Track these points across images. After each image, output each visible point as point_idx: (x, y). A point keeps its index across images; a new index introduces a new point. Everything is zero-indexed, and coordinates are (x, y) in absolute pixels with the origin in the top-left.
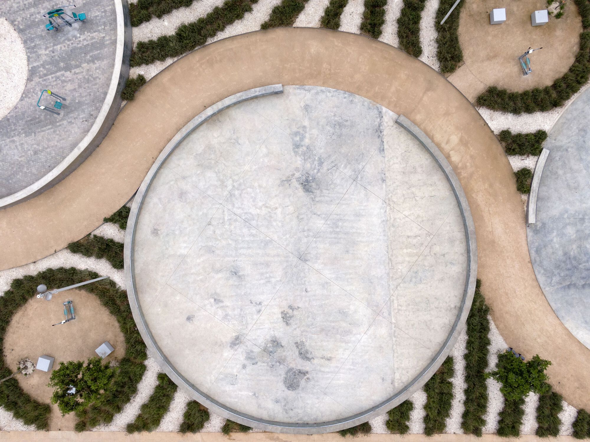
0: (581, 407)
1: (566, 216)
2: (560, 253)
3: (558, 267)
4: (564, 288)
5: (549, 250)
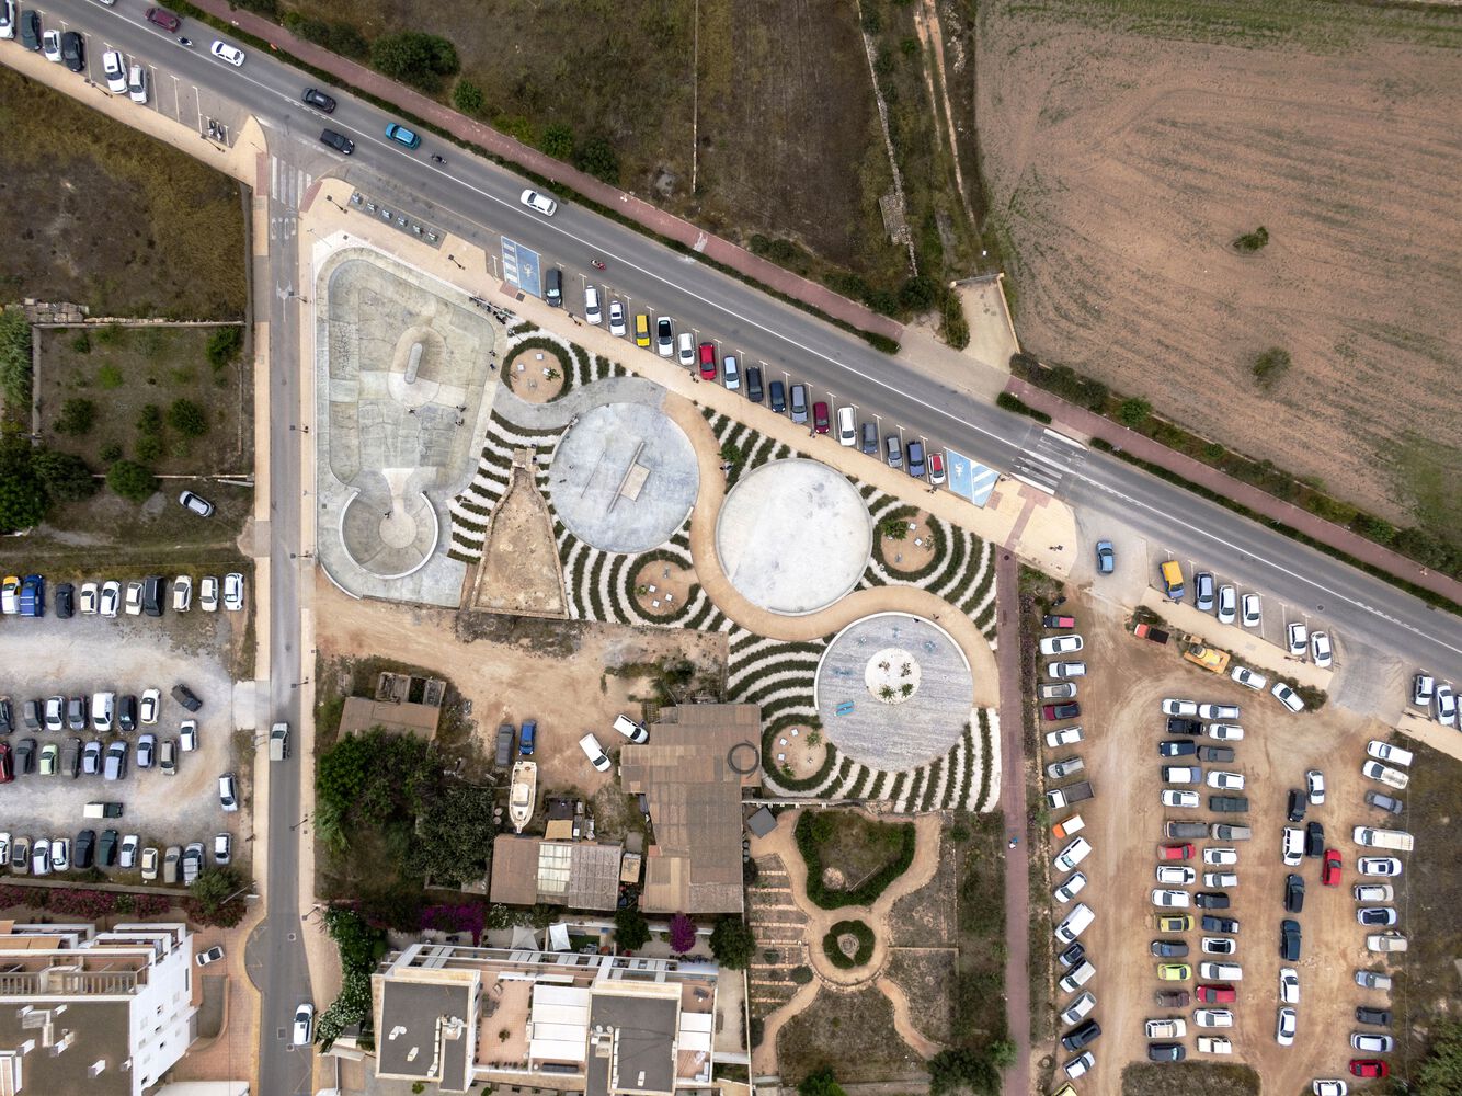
0: (706, 421)
2: (684, 488)
3: (689, 484)
4: (690, 474)
5: (690, 493)
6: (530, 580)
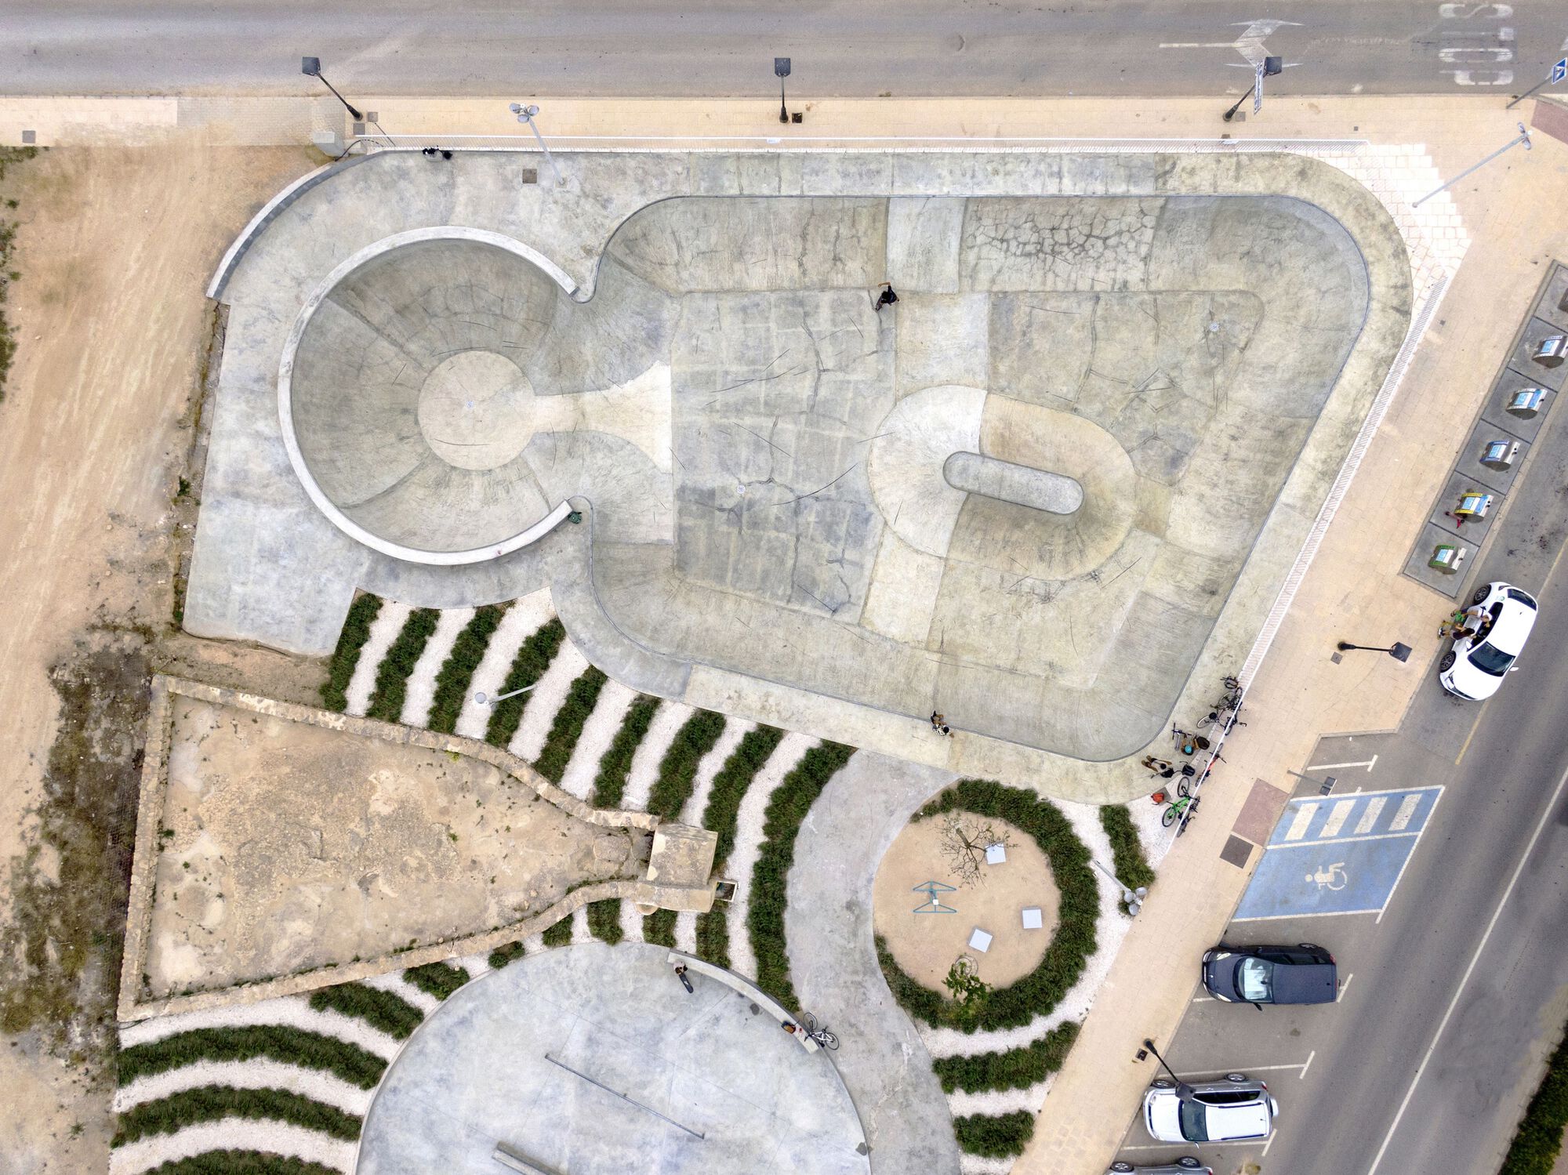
6: (267, 878)
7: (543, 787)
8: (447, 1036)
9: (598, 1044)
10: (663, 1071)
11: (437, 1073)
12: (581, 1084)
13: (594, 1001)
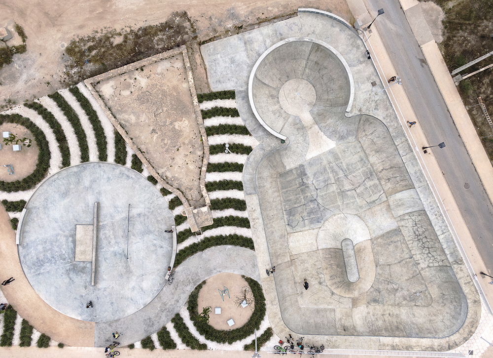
0: (43, 332)
1: (38, 240)
2: (35, 258)
3: (34, 265)
4: (37, 275)
5: (30, 256)
6: (142, 103)
7: (204, 169)
8: (122, 174)
9: (139, 217)
10: (140, 239)
11: (110, 176)
12: (127, 218)
13: (151, 210)
